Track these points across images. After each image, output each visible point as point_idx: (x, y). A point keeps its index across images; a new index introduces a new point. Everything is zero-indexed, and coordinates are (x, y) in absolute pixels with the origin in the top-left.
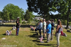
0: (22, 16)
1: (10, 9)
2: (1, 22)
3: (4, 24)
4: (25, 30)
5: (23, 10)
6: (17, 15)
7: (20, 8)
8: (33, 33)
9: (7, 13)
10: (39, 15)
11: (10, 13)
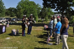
0: (38, 13)
1: (25, 6)
2: (14, 20)
3: (17, 22)
4: (36, 29)
5: (40, 6)
6: (33, 12)
7: (37, 4)
8: (44, 33)
9: (20, 10)
10: (56, 11)
11: (24, 9)
